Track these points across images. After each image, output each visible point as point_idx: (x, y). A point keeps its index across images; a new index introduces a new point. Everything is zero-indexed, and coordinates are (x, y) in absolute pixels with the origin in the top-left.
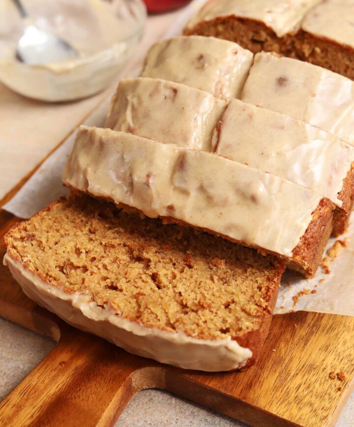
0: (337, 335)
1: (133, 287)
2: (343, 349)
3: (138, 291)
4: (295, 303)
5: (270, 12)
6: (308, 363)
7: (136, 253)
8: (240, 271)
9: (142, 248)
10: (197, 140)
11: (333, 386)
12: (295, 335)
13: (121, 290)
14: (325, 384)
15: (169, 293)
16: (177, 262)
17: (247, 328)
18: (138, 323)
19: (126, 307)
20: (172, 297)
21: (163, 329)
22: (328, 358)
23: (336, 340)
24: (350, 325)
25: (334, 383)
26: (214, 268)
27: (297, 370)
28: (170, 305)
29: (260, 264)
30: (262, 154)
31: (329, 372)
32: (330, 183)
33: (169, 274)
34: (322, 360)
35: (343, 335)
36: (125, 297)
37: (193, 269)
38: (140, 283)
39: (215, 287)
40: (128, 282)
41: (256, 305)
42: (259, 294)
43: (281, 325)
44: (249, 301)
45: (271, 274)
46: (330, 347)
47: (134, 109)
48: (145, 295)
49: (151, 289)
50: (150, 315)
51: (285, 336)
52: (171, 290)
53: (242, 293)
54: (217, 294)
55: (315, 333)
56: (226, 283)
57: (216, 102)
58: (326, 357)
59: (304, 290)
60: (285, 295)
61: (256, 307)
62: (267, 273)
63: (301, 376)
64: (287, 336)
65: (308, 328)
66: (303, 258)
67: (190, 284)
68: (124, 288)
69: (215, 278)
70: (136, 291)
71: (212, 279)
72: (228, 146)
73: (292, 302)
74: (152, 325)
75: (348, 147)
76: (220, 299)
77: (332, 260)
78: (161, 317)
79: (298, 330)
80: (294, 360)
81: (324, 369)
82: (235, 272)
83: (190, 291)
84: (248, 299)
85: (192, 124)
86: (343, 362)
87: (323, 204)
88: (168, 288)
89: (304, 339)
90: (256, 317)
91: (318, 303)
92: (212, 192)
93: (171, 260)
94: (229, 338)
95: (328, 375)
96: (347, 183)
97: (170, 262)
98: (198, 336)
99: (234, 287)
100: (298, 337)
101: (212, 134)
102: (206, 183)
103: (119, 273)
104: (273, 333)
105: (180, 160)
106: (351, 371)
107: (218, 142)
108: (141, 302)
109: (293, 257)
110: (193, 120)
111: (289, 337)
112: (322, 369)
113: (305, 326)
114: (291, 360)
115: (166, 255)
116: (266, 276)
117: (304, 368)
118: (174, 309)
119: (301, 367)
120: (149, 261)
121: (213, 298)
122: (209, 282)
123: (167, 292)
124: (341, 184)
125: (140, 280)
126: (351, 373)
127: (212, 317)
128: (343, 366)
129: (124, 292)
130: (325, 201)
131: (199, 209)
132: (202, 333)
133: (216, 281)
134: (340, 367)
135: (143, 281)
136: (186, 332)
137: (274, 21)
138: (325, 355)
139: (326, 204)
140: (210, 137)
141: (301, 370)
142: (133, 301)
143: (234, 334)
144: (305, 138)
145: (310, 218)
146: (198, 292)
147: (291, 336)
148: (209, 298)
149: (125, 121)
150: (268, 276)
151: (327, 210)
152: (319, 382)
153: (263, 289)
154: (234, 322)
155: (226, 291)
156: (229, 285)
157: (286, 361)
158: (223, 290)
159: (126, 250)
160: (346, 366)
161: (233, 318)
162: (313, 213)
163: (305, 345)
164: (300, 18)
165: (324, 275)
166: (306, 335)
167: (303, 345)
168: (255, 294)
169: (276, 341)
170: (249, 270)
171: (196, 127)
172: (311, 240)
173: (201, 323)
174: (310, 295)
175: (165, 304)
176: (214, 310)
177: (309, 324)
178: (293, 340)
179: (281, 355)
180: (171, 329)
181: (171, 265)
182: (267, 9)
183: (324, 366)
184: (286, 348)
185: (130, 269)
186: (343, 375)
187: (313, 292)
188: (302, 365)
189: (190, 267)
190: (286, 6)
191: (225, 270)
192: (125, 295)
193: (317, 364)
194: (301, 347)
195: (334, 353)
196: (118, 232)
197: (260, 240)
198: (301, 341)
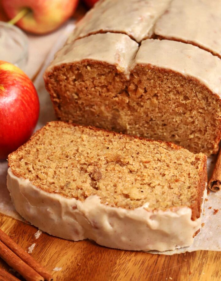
12: (191, 267)
43: (178, 262)
51: (182, 270)
55: (205, 264)
64: (184, 269)
65: (199, 261)
79: (192, 263)
89: (198, 270)
100: (193, 269)
104: (173, 269)
111: (186, 270)
113: (196, 259)
163: (200, 274)
164: (151, 26)
166: (199, 266)
167: (198, 275)
169: (177, 275)
177: (199, 257)
184: (186, 279)
190: (140, 19)
194: (197, 277)
198: (196, 272)
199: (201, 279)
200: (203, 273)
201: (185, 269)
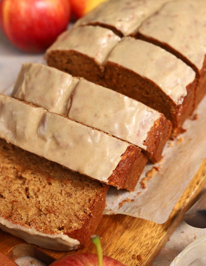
0: (142, 230)
1: (12, 196)
2: (144, 239)
3: (14, 199)
4: (119, 208)
5: (120, 21)
6: (121, 248)
7: (19, 173)
8: (80, 188)
9: (23, 171)
10: (60, 104)
11: (134, 264)
13: (5, 198)
14: (128, 263)
15: (33, 201)
16: (43, 180)
17: (75, 227)
18: (9, 220)
19: (4, 210)
20: (34, 204)
21: (23, 225)
22: (134, 245)
23: (141, 233)
24: (152, 223)
25: (135, 262)
26: (65, 186)
27: (113, 252)
28: (31, 209)
29: (93, 184)
30: (96, 115)
31: (132, 254)
32: (138, 135)
33: (35, 188)
34: (129, 246)
35: (147, 230)
36: (6, 202)
37: (51, 186)
38: (17, 194)
39: (62, 198)
40: (10, 193)
41: (84, 212)
42: (88, 205)
43: (109, 222)
44: (80, 209)
45: (99, 191)
46: (136, 238)
47: (26, 83)
48: (17, 202)
49: (23, 198)
50: (17, 216)
51: (109, 229)
52: (34, 199)
53: (77, 203)
54: (62, 203)
56: (69, 196)
57: (73, 81)
58: (133, 244)
59: (127, 199)
60: (114, 202)
61: (83, 213)
62: (96, 190)
63: (115, 256)
66: (116, 183)
67: (47, 195)
68: (6, 196)
69: (63, 192)
70: (13, 199)
71: (61, 193)
72: (76, 110)
73: (118, 206)
74: (17, 222)
75: (152, 112)
76: (63, 206)
77: (148, 180)
78: (24, 217)
79: (118, 225)
80: (112, 245)
81: (130, 252)
82: (77, 189)
83: (45, 201)
84: (80, 207)
85: (58, 94)
86: (142, 249)
87: (130, 149)
88: (33, 198)
89: (121, 232)
90: (81, 220)
91: (133, 208)
92: (59, 140)
93: (39, 179)
94: (62, 233)
95: (132, 256)
96: (151, 134)
97: (38, 180)
98: (43, 231)
99: (73, 199)
100: (117, 230)
101: (68, 101)
102: (56, 134)
103: (6, 186)
104: (103, 227)
105: (43, 119)
106: (146, 255)
107: (71, 107)
108: (14, 207)
109: (109, 182)
110: (58, 92)
112: (128, 252)
113: (123, 223)
114: (110, 245)
115: (37, 176)
116: (95, 193)
117: (117, 251)
118: (33, 211)
119: (116, 249)
120: (26, 179)
121: (59, 206)
122: (59, 195)
123: (32, 201)
124: (146, 135)
125: (18, 192)
126: (146, 256)
127: (55, 219)
128: (142, 251)
129: (6, 199)
130: (131, 147)
131: (52, 150)
132: (46, 229)
133: (63, 195)
134: (140, 252)
135: (19, 192)
136: (36, 228)
137: (122, 27)
138: (132, 243)
139: (132, 149)
140: (67, 103)
141: (115, 252)
142: (10, 205)
143: (66, 231)
144: (123, 106)
145: (120, 159)
146: (51, 202)
147: (113, 230)
148: (56, 206)
149: (21, 90)
150: (97, 192)
151: (133, 153)
152: (125, 261)
153: (91, 202)
154: (68, 223)
155: (68, 201)
156: (71, 198)
157: (107, 246)
158: (66, 201)
159: (14, 171)
160: (144, 251)
161: (68, 220)
162: (122, 155)
163: (121, 235)
164: (139, 24)
165: (141, 189)
166: (123, 229)
167: (120, 235)
168: (85, 204)
169: (104, 232)
170: (85, 188)
171: (59, 96)
172: (121, 172)
173: (47, 222)
174: (130, 202)
175: (28, 208)
176: (57, 214)
177: (126, 222)
178: (114, 232)
179: (105, 242)
180: (28, 226)
181: (39, 182)
182: (118, 19)
183: (130, 250)
184: (109, 237)
185: (12, 184)
186: (140, 257)
187: (133, 200)
188: (117, 248)
189: (50, 184)
190: (131, 16)
191: (71, 187)
192: (6, 201)
193: (126, 249)
194: (118, 237)
195: (138, 242)
196: (12, 160)
197: (87, 171)
198: (119, 233)
199: (120, 239)
200: (124, 235)
201: (111, 229)
